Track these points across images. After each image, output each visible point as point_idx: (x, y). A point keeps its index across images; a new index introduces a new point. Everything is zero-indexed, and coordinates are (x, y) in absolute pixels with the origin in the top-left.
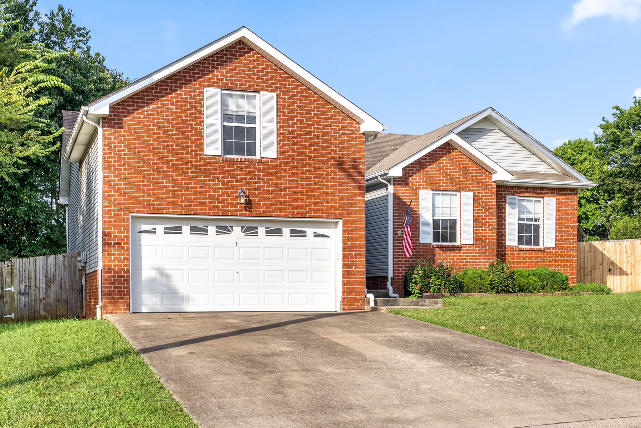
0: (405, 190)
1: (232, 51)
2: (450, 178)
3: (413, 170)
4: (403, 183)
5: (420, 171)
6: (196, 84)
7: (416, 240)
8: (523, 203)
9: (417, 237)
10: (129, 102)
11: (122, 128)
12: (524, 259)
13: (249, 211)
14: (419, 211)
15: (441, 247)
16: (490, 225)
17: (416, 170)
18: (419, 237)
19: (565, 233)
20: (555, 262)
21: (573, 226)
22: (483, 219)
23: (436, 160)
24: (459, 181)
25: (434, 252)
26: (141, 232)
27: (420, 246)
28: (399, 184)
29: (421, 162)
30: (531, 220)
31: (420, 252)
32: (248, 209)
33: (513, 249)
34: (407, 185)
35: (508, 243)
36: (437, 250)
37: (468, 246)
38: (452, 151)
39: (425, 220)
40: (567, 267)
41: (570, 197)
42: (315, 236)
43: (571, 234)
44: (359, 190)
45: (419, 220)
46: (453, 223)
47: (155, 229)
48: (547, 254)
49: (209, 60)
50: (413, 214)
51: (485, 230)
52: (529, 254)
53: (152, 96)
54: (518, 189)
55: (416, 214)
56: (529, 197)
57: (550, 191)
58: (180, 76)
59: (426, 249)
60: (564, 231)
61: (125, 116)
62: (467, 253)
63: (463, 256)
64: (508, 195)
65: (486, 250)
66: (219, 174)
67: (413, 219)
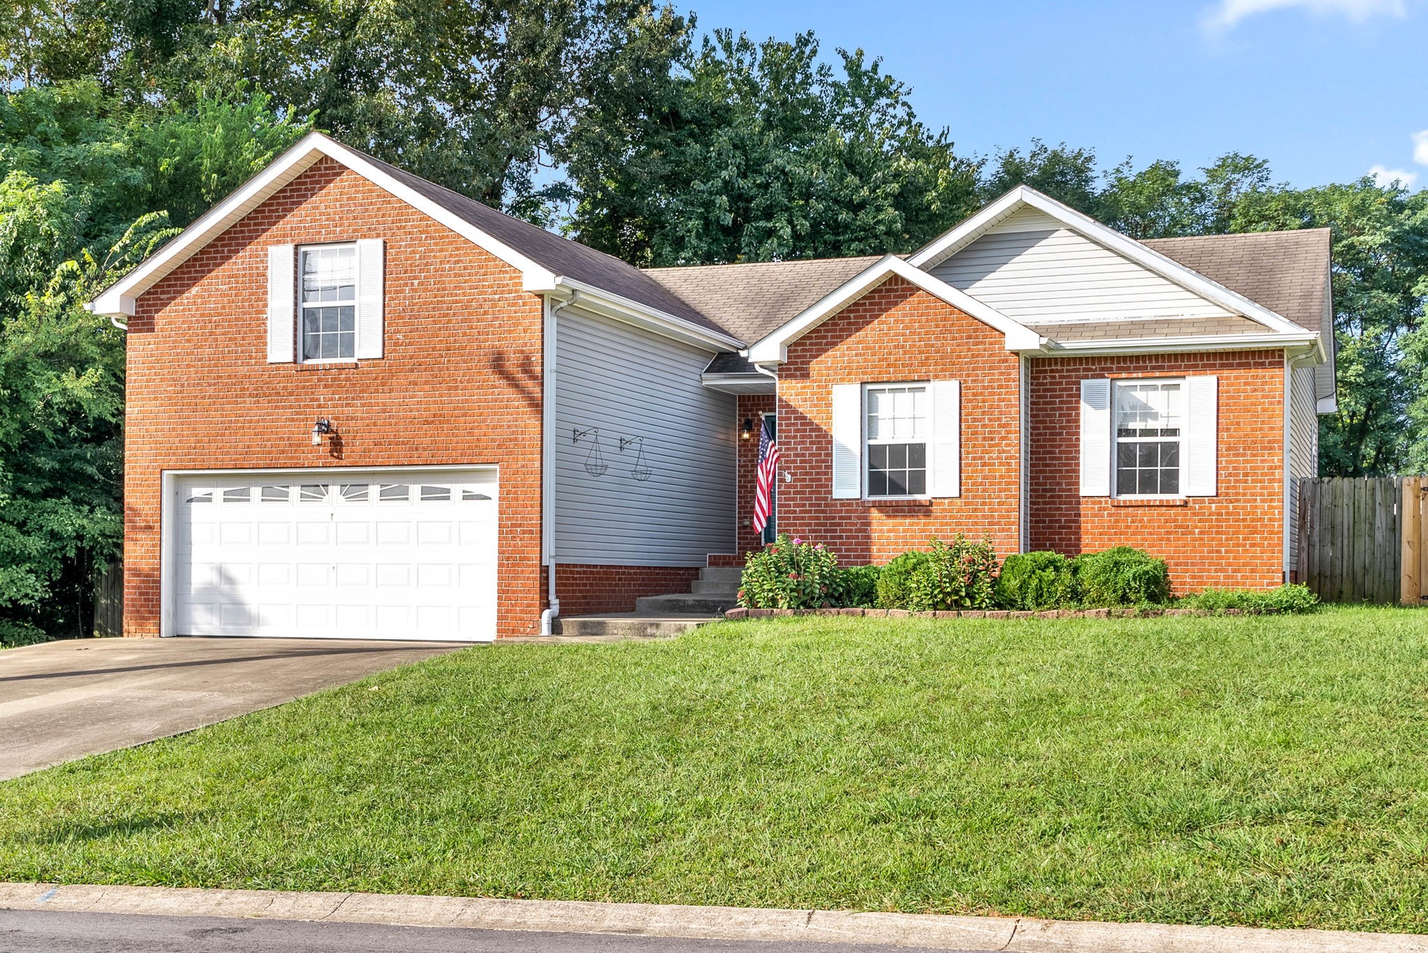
0: (801, 387)
1: (314, 176)
2: (905, 353)
3: (820, 344)
4: (798, 373)
5: (835, 344)
6: (259, 243)
7: (826, 492)
8: (1134, 393)
9: (826, 486)
10: (163, 286)
11: (153, 330)
12: (1127, 527)
13: (338, 458)
14: (831, 429)
15: (881, 506)
16: (1004, 451)
17: (827, 344)
18: (831, 485)
19: (1247, 462)
20: (1218, 533)
21: (1269, 442)
22: (984, 439)
23: (871, 317)
24: (927, 358)
25: (866, 518)
26: (190, 501)
27: (835, 505)
28: (787, 376)
29: (838, 325)
30: (1152, 432)
31: (834, 518)
32: (335, 454)
33: (1100, 502)
34: (806, 375)
35: (1084, 491)
36: (875, 513)
37: (946, 501)
38: (911, 295)
39: (844, 449)
40: (1252, 545)
41: (1260, 372)
42: (465, 498)
43: (1263, 461)
45: (832, 449)
46: (918, 453)
47: (211, 494)
48: (1194, 514)
49: (278, 198)
50: (819, 436)
51: (989, 464)
52: (1145, 515)
53: (197, 272)
54: (1112, 363)
55: (826, 436)
56: (1143, 378)
57: (1202, 359)
58: (235, 232)
59: (847, 511)
60: (1244, 455)
61: (157, 311)
62: (945, 517)
63: (934, 524)
64: (1086, 377)
65: (992, 510)
66: (291, 394)
67: (818, 449)
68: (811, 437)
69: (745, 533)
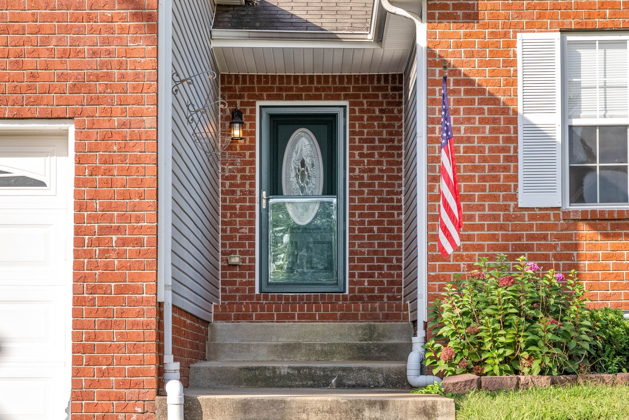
0: (466, 35)
4: (460, 13)
7: (506, 198)
9: (508, 188)
14: (514, 101)
18: (516, 187)
25: (570, 237)
27: (522, 218)
28: (443, 17)
31: (519, 237)
36: (584, 230)
39: (537, 131)
44: (136, 16)
45: (516, 132)
50: (496, 111)
55: (505, 111)
59: (541, 227)
67: (492, 130)
68: (481, 111)
69: (232, 275)
